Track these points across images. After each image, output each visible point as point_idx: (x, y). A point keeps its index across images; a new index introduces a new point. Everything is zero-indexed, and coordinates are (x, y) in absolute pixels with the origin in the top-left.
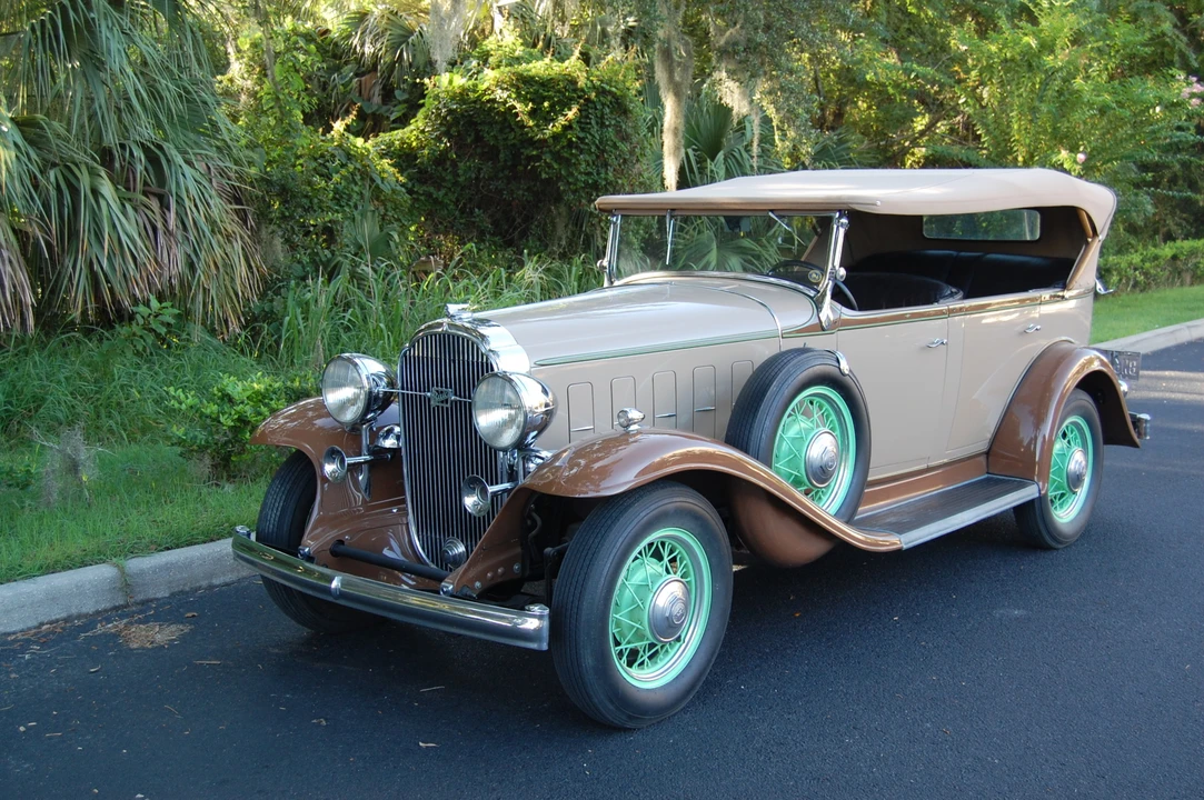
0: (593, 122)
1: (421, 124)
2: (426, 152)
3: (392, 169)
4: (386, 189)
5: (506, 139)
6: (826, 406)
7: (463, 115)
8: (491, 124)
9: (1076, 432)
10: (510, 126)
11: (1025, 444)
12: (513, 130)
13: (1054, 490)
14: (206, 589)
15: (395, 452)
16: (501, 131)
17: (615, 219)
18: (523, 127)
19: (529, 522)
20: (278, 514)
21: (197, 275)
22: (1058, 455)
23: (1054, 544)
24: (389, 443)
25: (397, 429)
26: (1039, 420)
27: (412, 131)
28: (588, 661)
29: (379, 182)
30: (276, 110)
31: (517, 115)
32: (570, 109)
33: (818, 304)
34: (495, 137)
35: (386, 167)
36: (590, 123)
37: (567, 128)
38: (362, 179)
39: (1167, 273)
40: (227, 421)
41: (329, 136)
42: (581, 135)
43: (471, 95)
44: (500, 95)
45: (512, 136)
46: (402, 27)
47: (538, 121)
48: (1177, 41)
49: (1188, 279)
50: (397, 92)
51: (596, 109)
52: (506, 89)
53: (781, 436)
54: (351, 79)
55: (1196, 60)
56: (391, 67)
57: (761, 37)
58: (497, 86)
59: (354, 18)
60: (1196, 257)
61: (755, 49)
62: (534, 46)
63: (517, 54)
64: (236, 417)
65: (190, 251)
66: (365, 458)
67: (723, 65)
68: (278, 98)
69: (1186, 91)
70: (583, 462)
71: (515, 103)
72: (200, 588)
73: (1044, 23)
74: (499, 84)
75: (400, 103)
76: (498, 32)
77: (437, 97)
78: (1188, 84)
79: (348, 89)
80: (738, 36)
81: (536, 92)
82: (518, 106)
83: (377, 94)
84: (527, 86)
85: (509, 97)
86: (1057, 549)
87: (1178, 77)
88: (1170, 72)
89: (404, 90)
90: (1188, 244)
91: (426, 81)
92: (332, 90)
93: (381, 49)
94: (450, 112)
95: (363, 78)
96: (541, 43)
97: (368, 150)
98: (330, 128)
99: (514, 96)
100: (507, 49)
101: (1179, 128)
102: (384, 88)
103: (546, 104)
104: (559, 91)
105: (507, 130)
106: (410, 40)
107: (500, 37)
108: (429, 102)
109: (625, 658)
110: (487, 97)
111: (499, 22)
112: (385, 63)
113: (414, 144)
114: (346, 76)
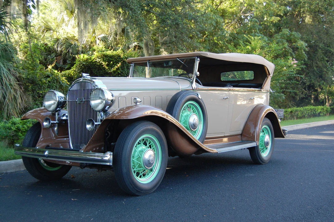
0: (125, 68)
1: (74, 69)
2: (76, 76)
3: (66, 80)
4: (64, 85)
5: (100, 73)
6: (195, 108)
7: (87, 66)
8: (95, 68)
9: (266, 131)
10: (101, 69)
11: (252, 133)
12: (102, 70)
13: (261, 147)
14: (5, 174)
15: (66, 120)
16: (98, 70)
17: (132, 65)
18: (105, 69)
19: (106, 134)
20: (29, 141)
21: (6, 101)
22: (261, 136)
23: (261, 162)
24: (64, 118)
25: (67, 114)
26: (256, 126)
27: (72, 71)
28: (124, 170)
29: (62, 83)
30: (32, 59)
31: (103, 65)
32: (119, 64)
33: (192, 83)
34: (96, 72)
35: (64, 79)
36: (124, 68)
37: (118, 69)
38: (57, 82)
39: (290, 116)
40: (14, 128)
41: (47, 70)
42: (122, 71)
43: (90, 61)
44: (98, 60)
45: (101, 72)
46: (70, 43)
47: (109, 67)
48: (289, 50)
49: (296, 118)
50: (67, 61)
51: (126, 64)
52: (100, 58)
53: (182, 115)
54: (54, 57)
55: (295, 55)
56: (66, 54)
57: (174, 39)
58: (97, 58)
59: (55, 40)
60: (298, 112)
61: (172, 43)
62: (108, 48)
63: (103, 50)
64: (16, 127)
65: (4, 92)
66: (57, 122)
67: (163, 47)
68: (32, 56)
69: (292, 62)
70: (122, 112)
71: (102, 62)
72: (3, 173)
73: (253, 43)
74: (98, 57)
75: (68, 64)
76: (97, 44)
77: (79, 61)
78: (293, 61)
79: (53, 60)
80: (167, 39)
81: (109, 59)
82: (103, 63)
83: (61, 62)
84: (105, 57)
85: (101, 60)
86: (263, 164)
87: (290, 59)
88: (288, 57)
89: (70, 60)
90: (295, 108)
91: (76, 56)
92: (48, 60)
93: (63, 49)
94: (83, 65)
95: (58, 57)
96: (110, 48)
97: (58, 74)
98: (47, 68)
99: (102, 60)
100: (100, 49)
101: (291, 72)
102: (64, 60)
103: (111, 62)
104: (115, 59)
105: (100, 70)
106: (72, 46)
107: (98, 46)
108: (77, 63)
109: (136, 173)
110: (94, 61)
111: (98, 42)
112: (64, 53)
113: (72, 75)
114: (52, 56)
